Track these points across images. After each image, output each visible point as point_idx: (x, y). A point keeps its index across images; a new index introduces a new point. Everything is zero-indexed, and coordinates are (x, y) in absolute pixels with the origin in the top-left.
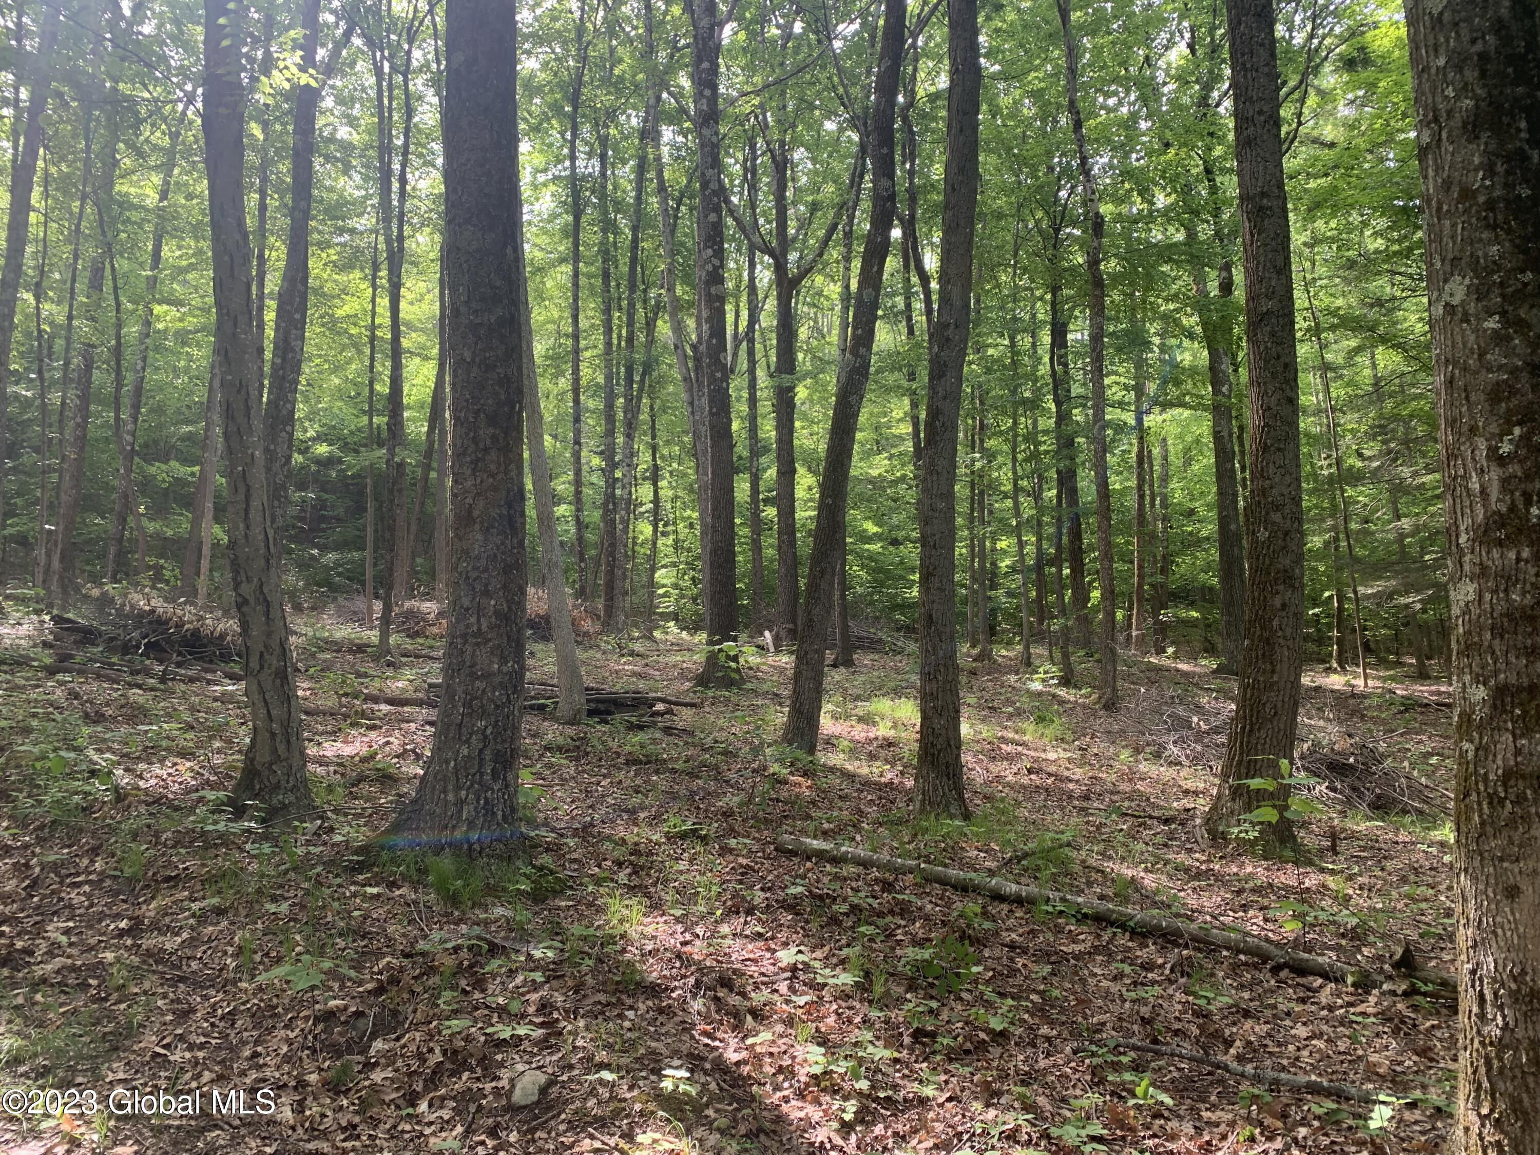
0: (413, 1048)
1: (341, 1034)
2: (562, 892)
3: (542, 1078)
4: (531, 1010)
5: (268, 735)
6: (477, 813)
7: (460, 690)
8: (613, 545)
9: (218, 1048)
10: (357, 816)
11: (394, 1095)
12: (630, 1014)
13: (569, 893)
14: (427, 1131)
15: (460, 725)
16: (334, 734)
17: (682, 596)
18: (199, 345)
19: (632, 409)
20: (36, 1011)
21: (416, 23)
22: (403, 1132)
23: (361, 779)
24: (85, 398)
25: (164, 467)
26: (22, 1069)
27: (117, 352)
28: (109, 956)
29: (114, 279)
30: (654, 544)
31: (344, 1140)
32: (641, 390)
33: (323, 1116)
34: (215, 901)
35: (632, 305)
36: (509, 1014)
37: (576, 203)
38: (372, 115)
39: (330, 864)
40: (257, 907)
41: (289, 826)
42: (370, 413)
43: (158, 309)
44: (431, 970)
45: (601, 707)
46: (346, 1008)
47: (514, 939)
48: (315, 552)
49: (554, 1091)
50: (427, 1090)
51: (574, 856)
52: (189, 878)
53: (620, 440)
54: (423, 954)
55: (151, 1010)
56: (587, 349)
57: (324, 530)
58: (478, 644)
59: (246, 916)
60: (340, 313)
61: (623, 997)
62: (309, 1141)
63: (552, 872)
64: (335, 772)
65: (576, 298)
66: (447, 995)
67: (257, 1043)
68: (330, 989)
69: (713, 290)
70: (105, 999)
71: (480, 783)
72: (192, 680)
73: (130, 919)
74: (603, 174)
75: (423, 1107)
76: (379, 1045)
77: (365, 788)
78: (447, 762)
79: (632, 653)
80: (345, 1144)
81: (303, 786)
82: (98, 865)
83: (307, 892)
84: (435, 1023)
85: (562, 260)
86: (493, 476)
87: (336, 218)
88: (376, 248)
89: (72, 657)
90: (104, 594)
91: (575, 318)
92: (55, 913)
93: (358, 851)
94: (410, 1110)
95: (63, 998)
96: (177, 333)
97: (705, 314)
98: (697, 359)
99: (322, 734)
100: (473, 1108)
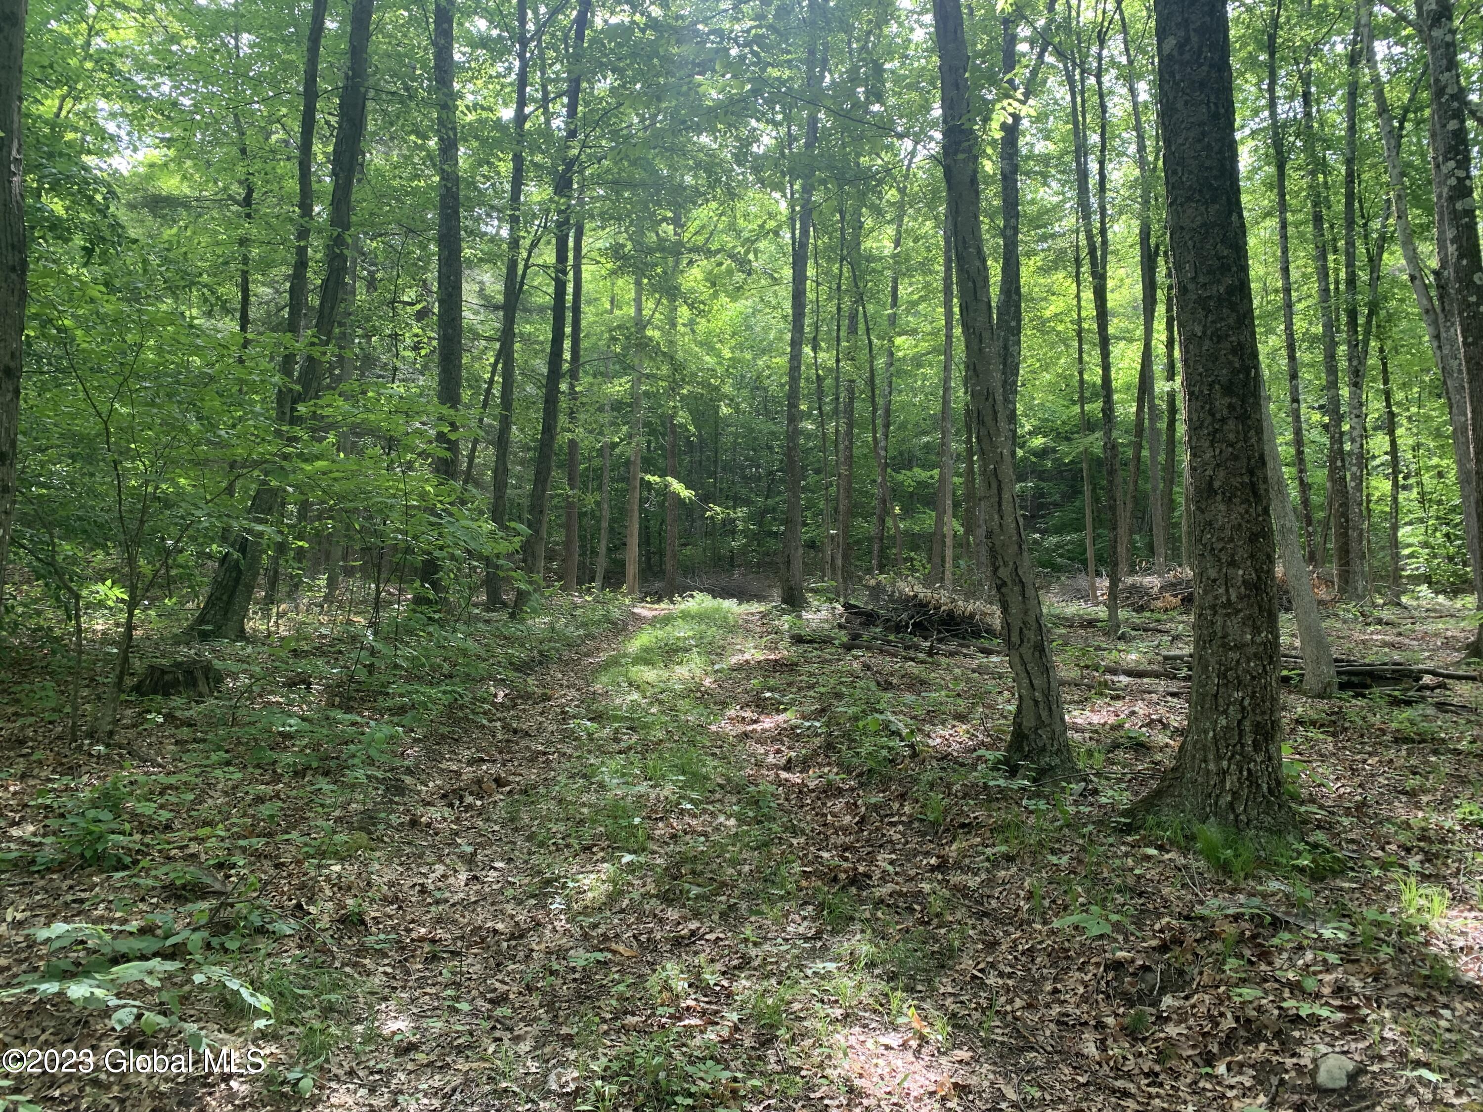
0: (1204, 1009)
1: (1132, 984)
2: (1342, 872)
3: (1350, 1066)
4: (1326, 991)
5: (1032, 703)
6: (1241, 784)
7: (1213, 661)
8: (1345, 505)
9: (1023, 979)
10: (1119, 781)
11: (1190, 1052)
12: (1446, 1013)
13: (1351, 874)
14: (1230, 1094)
15: (1216, 696)
16: (1082, 703)
17: (1435, 556)
18: (931, 365)
19: (1358, 355)
20: (878, 926)
21: (1106, 24)
22: (1204, 1089)
23: (1116, 746)
24: (850, 425)
25: (908, 473)
26: (877, 971)
27: (871, 381)
28: (926, 887)
29: (866, 322)
30: (1395, 499)
31: (1148, 1085)
32: (1367, 333)
33: (1125, 1058)
34: (1003, 848)
35: (1350, 244)
36: (1303, 992)
37: (1279, 152)
38: (1067, 123)
39: (1099, 823)
40: (1040, 857)
41: (1057, 786)
42: (1082, 400)
43: (898, 341)
44: (1213, 936)
45: (1355, 679)
46: (1133, 961)
47: (1296, 915)
48: (1037, 536)
49: (1365, 1081)
50: (1223, 1053)
51: (1351, 836)
52: (979, 826)
53: (1345, 392)
54: (1203, 918)
55: (965, 938)
56: (1300, 300)
57: (1043, 516)
58: (1228, 615)
59: (1032, 865)
60: (1048, 314)
61: (1435, 993)
62: (1116, 1079)
63: (1329, 851)
64: (1091, 738)
65: (1285, 251)
66: (1232, 963)
67: (1055, 980)
68: (1116, 940)
69: (1459, 206)
70: (928, 923)
71: (1241, 755)
72: (952, 654)
73: (938, 857)
74: (1308, 115)
75: (1221, 1069)
76: (1168, 1001)
77: (1120, 754)
78: (1206, 732)
79: (1379, 622)
80: (1150, 1089)
81: (1065, 749)
82: (907, 809)
83: (1083, 849)
84: (1222, 989)
85: (1268, 214)
86: (1232, 445)
87: (1039, 227)
88: (1077, 246)
89: (860, 636)
90: (879, 583)
91: (1285, 271)
92: (881, 846)
93: (1124, 814)
94: (1209, 1070)
95: (897, 918)
96: (914, 358)
97: (1450, 234)
98: (1442, 287)
99: (1070, 703)
100: (1275, 1081)
